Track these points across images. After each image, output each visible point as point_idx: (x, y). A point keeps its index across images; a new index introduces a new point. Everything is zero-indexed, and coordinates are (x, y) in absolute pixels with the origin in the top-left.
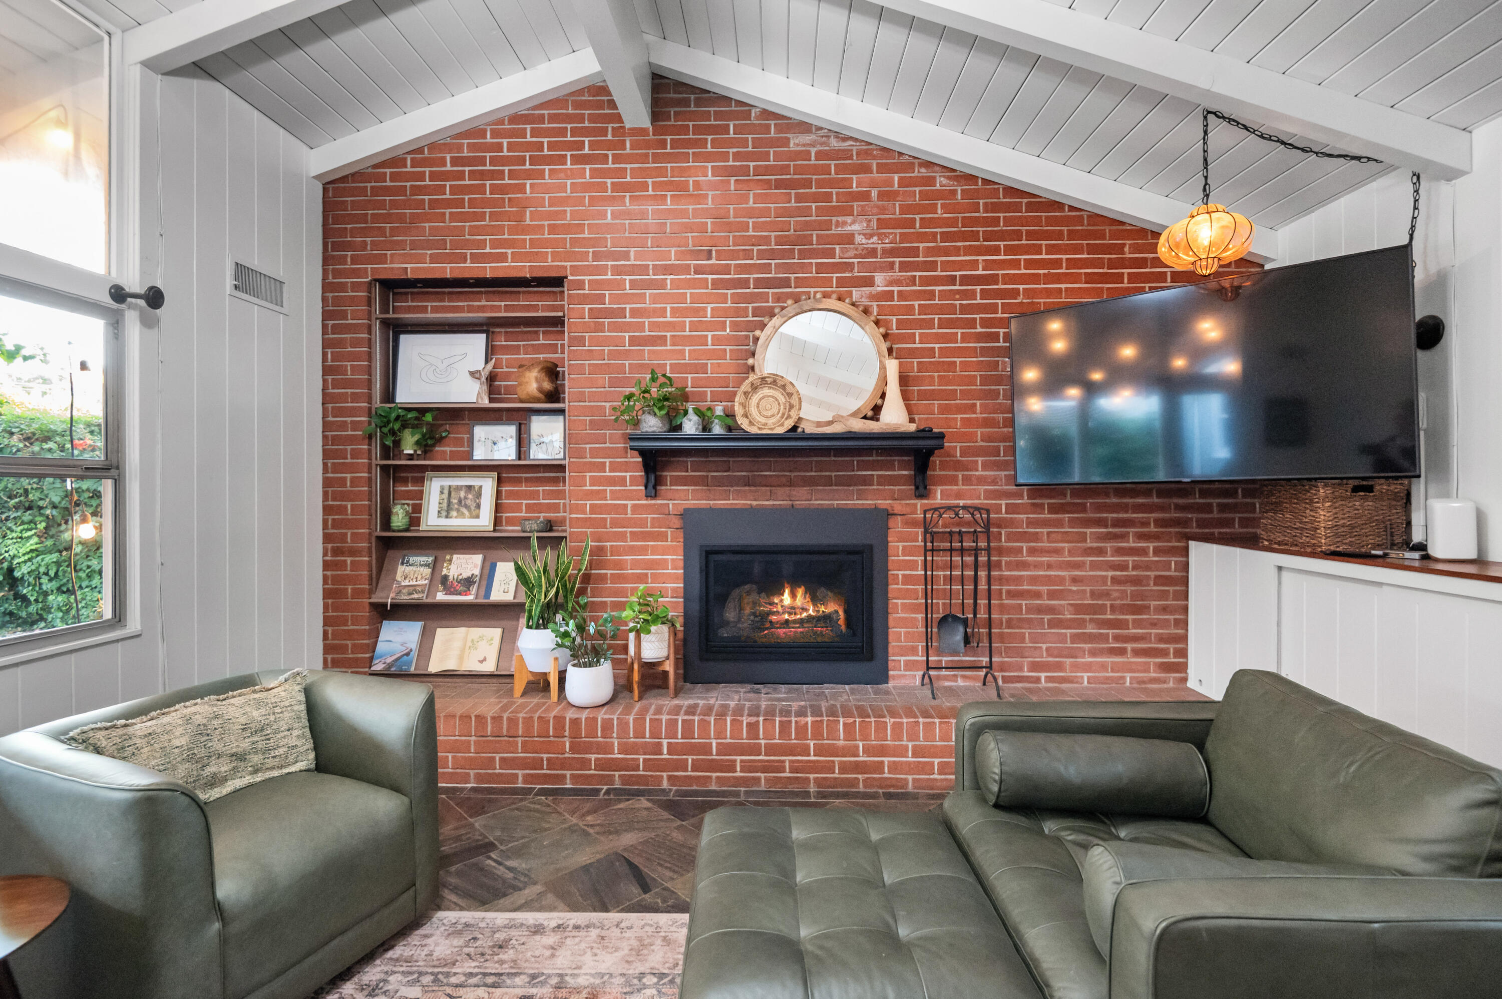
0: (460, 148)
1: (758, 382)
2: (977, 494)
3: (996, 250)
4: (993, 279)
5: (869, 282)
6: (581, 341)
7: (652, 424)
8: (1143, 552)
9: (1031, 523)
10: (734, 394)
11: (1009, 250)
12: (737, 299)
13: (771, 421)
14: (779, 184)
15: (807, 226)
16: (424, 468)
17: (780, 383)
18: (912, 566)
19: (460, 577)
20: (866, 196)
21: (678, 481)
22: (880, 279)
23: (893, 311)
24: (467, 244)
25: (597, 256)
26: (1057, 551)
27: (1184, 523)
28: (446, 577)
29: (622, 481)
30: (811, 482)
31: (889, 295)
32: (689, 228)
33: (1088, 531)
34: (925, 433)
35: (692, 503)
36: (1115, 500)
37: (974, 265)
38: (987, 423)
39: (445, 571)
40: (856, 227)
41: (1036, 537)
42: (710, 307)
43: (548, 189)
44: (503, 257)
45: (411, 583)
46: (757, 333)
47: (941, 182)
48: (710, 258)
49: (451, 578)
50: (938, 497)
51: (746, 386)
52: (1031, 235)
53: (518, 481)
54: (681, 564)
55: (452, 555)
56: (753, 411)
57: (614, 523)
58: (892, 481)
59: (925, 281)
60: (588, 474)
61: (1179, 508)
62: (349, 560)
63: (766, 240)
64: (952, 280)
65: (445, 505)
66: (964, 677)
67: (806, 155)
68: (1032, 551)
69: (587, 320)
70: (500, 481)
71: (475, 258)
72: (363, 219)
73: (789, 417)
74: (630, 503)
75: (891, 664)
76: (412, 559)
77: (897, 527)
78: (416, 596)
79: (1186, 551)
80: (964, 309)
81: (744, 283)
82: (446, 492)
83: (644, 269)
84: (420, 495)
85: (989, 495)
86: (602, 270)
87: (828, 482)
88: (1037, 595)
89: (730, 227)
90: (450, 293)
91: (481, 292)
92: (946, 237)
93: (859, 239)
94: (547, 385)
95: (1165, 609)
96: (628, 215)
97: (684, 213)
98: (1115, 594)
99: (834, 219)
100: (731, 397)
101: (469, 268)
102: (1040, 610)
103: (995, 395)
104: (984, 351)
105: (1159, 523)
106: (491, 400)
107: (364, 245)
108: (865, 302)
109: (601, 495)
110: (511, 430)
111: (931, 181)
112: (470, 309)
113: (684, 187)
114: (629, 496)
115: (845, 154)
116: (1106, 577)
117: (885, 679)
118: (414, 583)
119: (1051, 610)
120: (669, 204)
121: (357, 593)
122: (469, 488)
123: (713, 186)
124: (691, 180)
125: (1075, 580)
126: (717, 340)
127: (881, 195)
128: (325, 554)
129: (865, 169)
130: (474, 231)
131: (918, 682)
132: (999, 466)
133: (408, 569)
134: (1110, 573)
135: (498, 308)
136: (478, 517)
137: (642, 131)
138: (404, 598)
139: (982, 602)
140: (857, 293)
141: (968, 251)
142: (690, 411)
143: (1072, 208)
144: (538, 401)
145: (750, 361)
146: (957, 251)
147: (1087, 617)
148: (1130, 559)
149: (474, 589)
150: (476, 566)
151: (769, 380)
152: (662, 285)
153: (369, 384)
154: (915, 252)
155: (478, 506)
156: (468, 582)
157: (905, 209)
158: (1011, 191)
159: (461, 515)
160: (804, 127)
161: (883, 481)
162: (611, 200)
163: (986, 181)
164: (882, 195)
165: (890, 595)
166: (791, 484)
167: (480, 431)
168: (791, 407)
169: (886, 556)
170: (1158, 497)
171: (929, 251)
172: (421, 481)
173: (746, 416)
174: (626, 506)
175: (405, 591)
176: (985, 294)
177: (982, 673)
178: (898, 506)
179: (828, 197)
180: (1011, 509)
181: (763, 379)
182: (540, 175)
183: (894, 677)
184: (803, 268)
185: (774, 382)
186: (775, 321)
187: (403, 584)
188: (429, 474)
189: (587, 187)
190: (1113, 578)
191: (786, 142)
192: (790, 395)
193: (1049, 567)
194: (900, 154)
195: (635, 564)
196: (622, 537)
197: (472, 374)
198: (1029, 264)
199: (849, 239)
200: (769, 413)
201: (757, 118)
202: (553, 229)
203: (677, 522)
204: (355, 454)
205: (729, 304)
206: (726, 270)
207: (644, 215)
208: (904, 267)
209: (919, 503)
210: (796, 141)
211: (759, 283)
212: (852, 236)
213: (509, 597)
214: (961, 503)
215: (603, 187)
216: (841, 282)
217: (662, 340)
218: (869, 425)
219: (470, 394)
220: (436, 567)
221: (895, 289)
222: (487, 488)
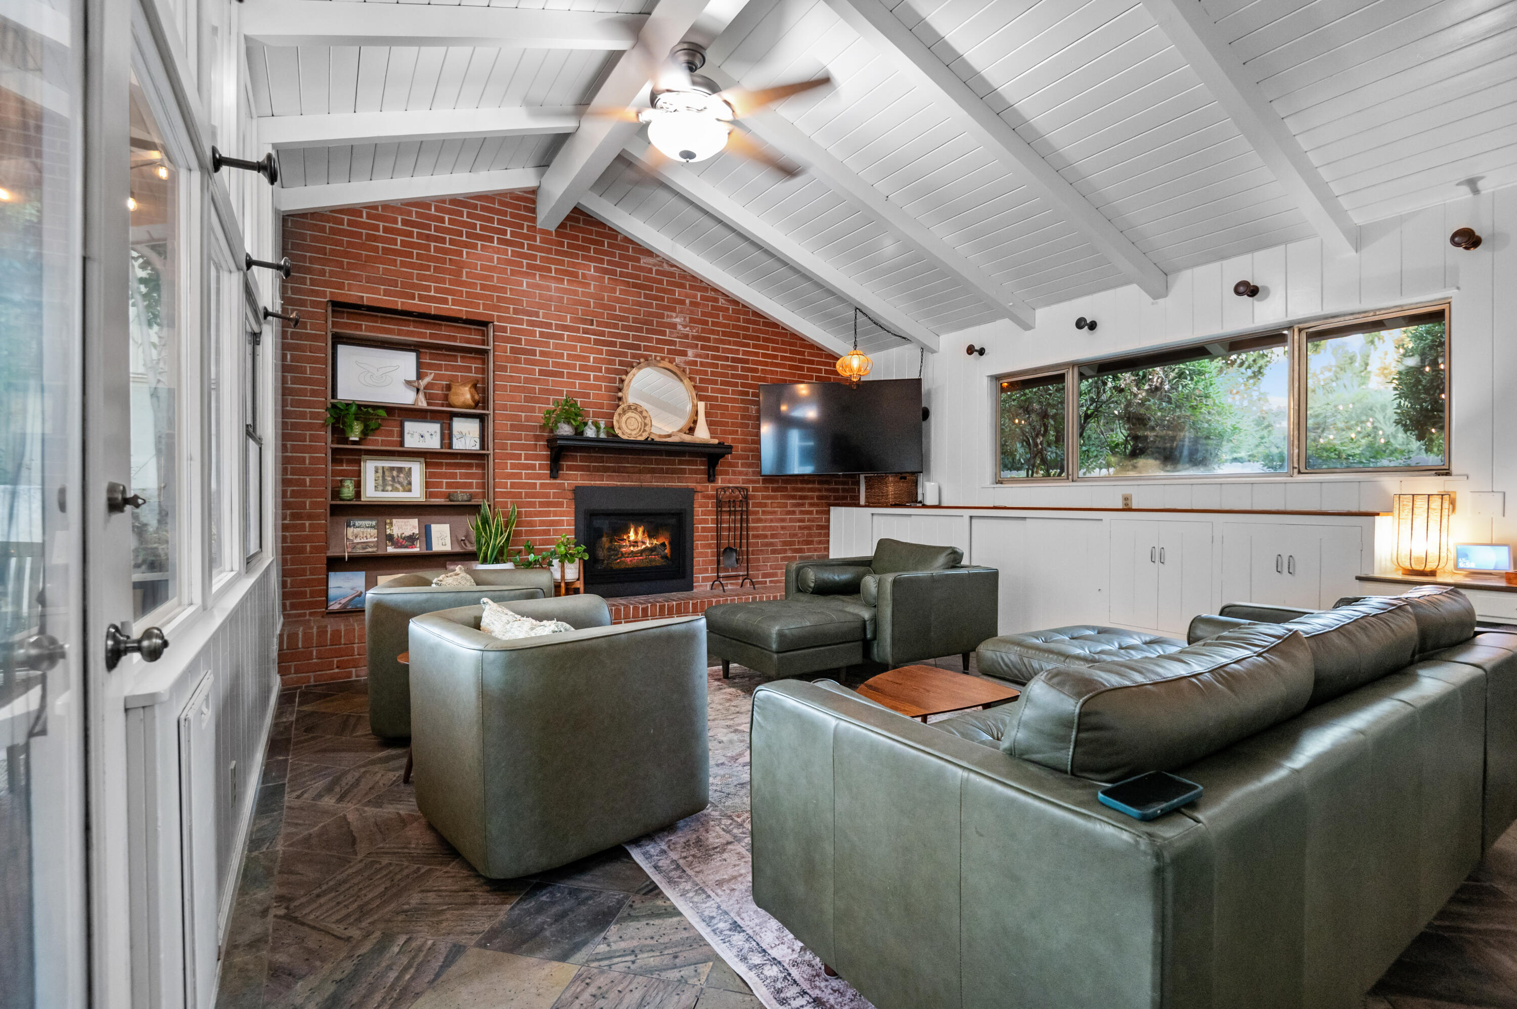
0: (409, 213)
1: (626, 408)
2: (738, 481)
3: (748, 345)
4: (746, 361)
5: (684, 354)
6: (504, 369)
7: (565, 430)
8: (811, 513)
9: (764, 497)
10: (613, 414)
11: (755, 346)
12: (609, 353)
13: (634, 433)
14: (635, 285)
15: (650, 314)
16: (363, 452)
17: (639, 410)
18: (706, 521)
19: (404, 535)
20: (683, 302)
21: (570, 468)
22: (690, 352)
23: (698, 372)
24: (415, 286)
25: (516, 311)
26: (774, 513)
27: (827, 498)
28: (391, 536)
29: (533, 467)
30: (652, 471)
31: (694, 363)
32: (580, 303)
33: (789, 501)
34: (720, 444)
35: (580, 482)
36: (800, 486)
37: (737, 352)
38: (745, 441)
39: (388, 532)
40: (678, 320)
41: (765, 505)
42: (592, 356)
43: (480, 258)
44: (445, 301)
45: (362, 541)
46: (624, 377)
47: (722, 302)
48: (592, 325)
49: (396, 536)
50: (719, 483)
51: (619, 410)
52: (765, 340)
53: (439, 465)
54: (573, 523)
55: (391, 519)
56: (624, 426)
57: (528, 495)
58: (696, 472)
59: (714, 357)
60: (509, 461)
61: (827, 490)
62: (307, 523)
63: (626, 319)
64: (727, 359)
65: (380, 481)
66: (731, 584)
67: (650, 271)
68: (764, 512)
69: (508, 354)
70: (427, 464)
71: (421, 298)
72: (323, 251)
73: (644, 431)
74: (538, 482)
75: (695, 579)
76: (357, 523)
77: (699, 499)
78: (370, 550)
79: (828, 512)
80: (733, 376)
81: (613, 344)
82: (380, 471)
83: (549, 325)
84: (359, 474)
85: (745, 482)
86: (521, 322)
87: (661, 471)
88: (765, 536)
89: (604, 307)
90: (382, 317)
91: (409, 320)
92: (724, 334)
93: (679, 327)
95: (820, 542)
96: (538, 286)
97: (575, 293)
98: (800, 535)
99: (666, 313)
100: (611, 416)
101: (416, 304)
102: (767, 545)
103: (747, 426)
104: (743, 401)
105: (819, 498)
106: (429, 404)
107: (322, 272)
108: (682, 365)
109: (519, 476)
111: (716, 300)
112: (400, 333)
113: (575, 275)
114: (539, 477)
115: (672, 275)
116: (795, 526)
117: (690, 587)
118: (365, 540)
119: (772, 544)
120: (565, 285)
121: (315, 549)
122: (400, 470)
123: (594, 278)
124: (580, 271)
125: (783, 528)
126: (596, 378)
127: (691, 303)
128: (284, 518)
129: (682, 286)
130: (421, 277)
131: (708, 588)
132: (749, 465)
133: (356, 530)
134: (798, 524)
135: (423, 335)
136: (410, 490)
137: (549, 233)
138: (359, 551)
139: (744, 541)
140: (678, 359)
141: (735, 343)
142: (590, 423)
143: (783, 328)
144: (469, 407)
145: (620, 394)
146: (729, 343)
147: (787, 547)
148: (806, 516)
149: (418, 544)
150: (414, 527)
151: (633, 407)
152: (561, 337)
154: (708, 339)
155: (410, 483)
156: (411, 539)
157: (703, 314)
158: (756, 314)
159: (395, 489)
160: (649, 253)
161: (692, 472)
162: (526, 275)
163: (744, 306)
165: (695, 539)
166: (640, 472)
167: (409, 426)
168: (646, 425)
169: (693, 515)
170: (818, 484)
171: (716, 341)
172: (358, 463)
173: (619, 428)
174: (535, 484)
175: (359, 546)
176: (743, 369)
177: (740, 581)
178: (699, 487)
179: (662, 299)
180: (754, 489)
181: (629, 406)
182: (475, 246)
183: (696, 587)
184: (649, 340)
185: (636, 409)
186: (634, 370)
187: (355, 541)
188: (364, 457)
189: (509, 262)
190: (799, 526)
191: (638, 260)
192: (645, 418)
193: (772, 521)
194: (701, 281)
195: (542, 523)
196: (532, 504)
198: (764, 356)
199: (673, 326)
200: (632, 428)
201: (621, 241)
202: (483, 287)
203: (570, 495)
204: (313, 438)
205: (604, 356)
206: (602, 334)
207: (549, 289)
208: (703, 348)
209: (710, 485)
210: (645, 261)
211: (623, 345)
212: (676, 324)
213: (448, 548)
214: (731, 485)
215: (520, 265)
216: (670, 352)
217: (561, 375)
218: (687, 438)
219: (407, 398)
220: (381, 528)
221: (699, 360)
222: (417, 470)
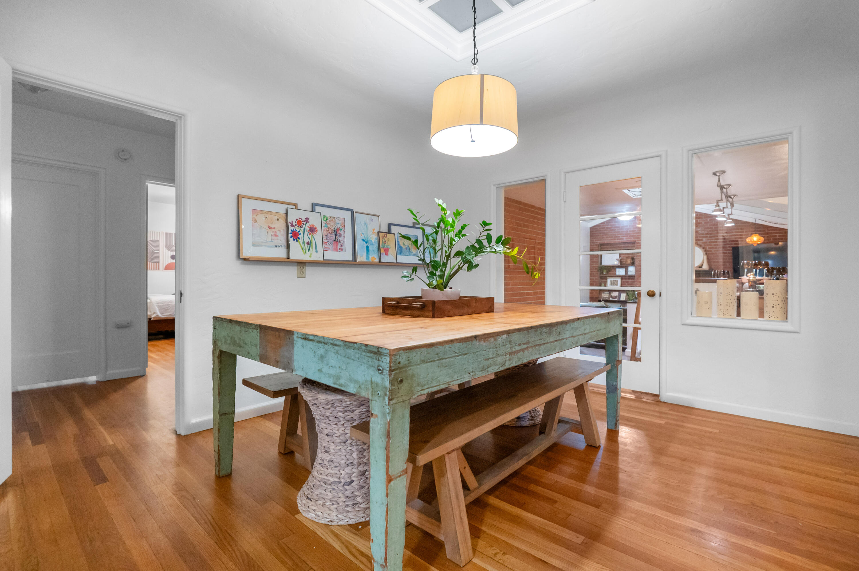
5: (702, 240)
16: (607, 276)
20: (701, 223)
22: (705, 240)
23: (707, 245)
24: (616, 237)
28: (612, 296)
31: (707, 242)
39: (611, 295)
43: (632, 226)
53: (625, 278)
55: (612, 292)
59: (715, 239)
62: (594, 292)
65: (611, 284)
70: (622, 279)
71: (618, 239)
72: (597, 234)
82: (611, 281)
84: (606, 282)
93: (700, 232)
94: (632, 262)
106: (621, 264)
107: (597, 238)
108: (701, 244)
110: (624, 269)
118: (606, 297)
121: (595, 298)
122: (615, 281)
129: (701, 218)
130: (618, 234)
133: (604, 294)
136: (617, 286)
138: (604, 299)
144: (630, 264)
149: (617, 298)
150: (617, 294)
153: (598, 263)
154: (712, 234)
155: (617, 284)
156: (616, 297)
157: (710, 225)
159: (614, 286)
164: (705, 223)
167: (617, 270)
172: (606, 279)
188: (608, 277)
197: (617, 259)
202: (633, 233)
204: (595, 274)
208: (710, 237)
212: (698, 231)
213: (624, 300)
218: (700, 269)
219: (616, 263)
220: (609, 294)
221: (708, 241)
222: (619, 280)
